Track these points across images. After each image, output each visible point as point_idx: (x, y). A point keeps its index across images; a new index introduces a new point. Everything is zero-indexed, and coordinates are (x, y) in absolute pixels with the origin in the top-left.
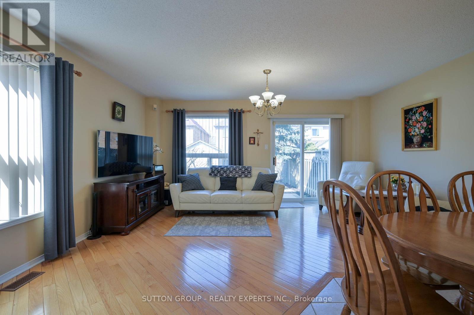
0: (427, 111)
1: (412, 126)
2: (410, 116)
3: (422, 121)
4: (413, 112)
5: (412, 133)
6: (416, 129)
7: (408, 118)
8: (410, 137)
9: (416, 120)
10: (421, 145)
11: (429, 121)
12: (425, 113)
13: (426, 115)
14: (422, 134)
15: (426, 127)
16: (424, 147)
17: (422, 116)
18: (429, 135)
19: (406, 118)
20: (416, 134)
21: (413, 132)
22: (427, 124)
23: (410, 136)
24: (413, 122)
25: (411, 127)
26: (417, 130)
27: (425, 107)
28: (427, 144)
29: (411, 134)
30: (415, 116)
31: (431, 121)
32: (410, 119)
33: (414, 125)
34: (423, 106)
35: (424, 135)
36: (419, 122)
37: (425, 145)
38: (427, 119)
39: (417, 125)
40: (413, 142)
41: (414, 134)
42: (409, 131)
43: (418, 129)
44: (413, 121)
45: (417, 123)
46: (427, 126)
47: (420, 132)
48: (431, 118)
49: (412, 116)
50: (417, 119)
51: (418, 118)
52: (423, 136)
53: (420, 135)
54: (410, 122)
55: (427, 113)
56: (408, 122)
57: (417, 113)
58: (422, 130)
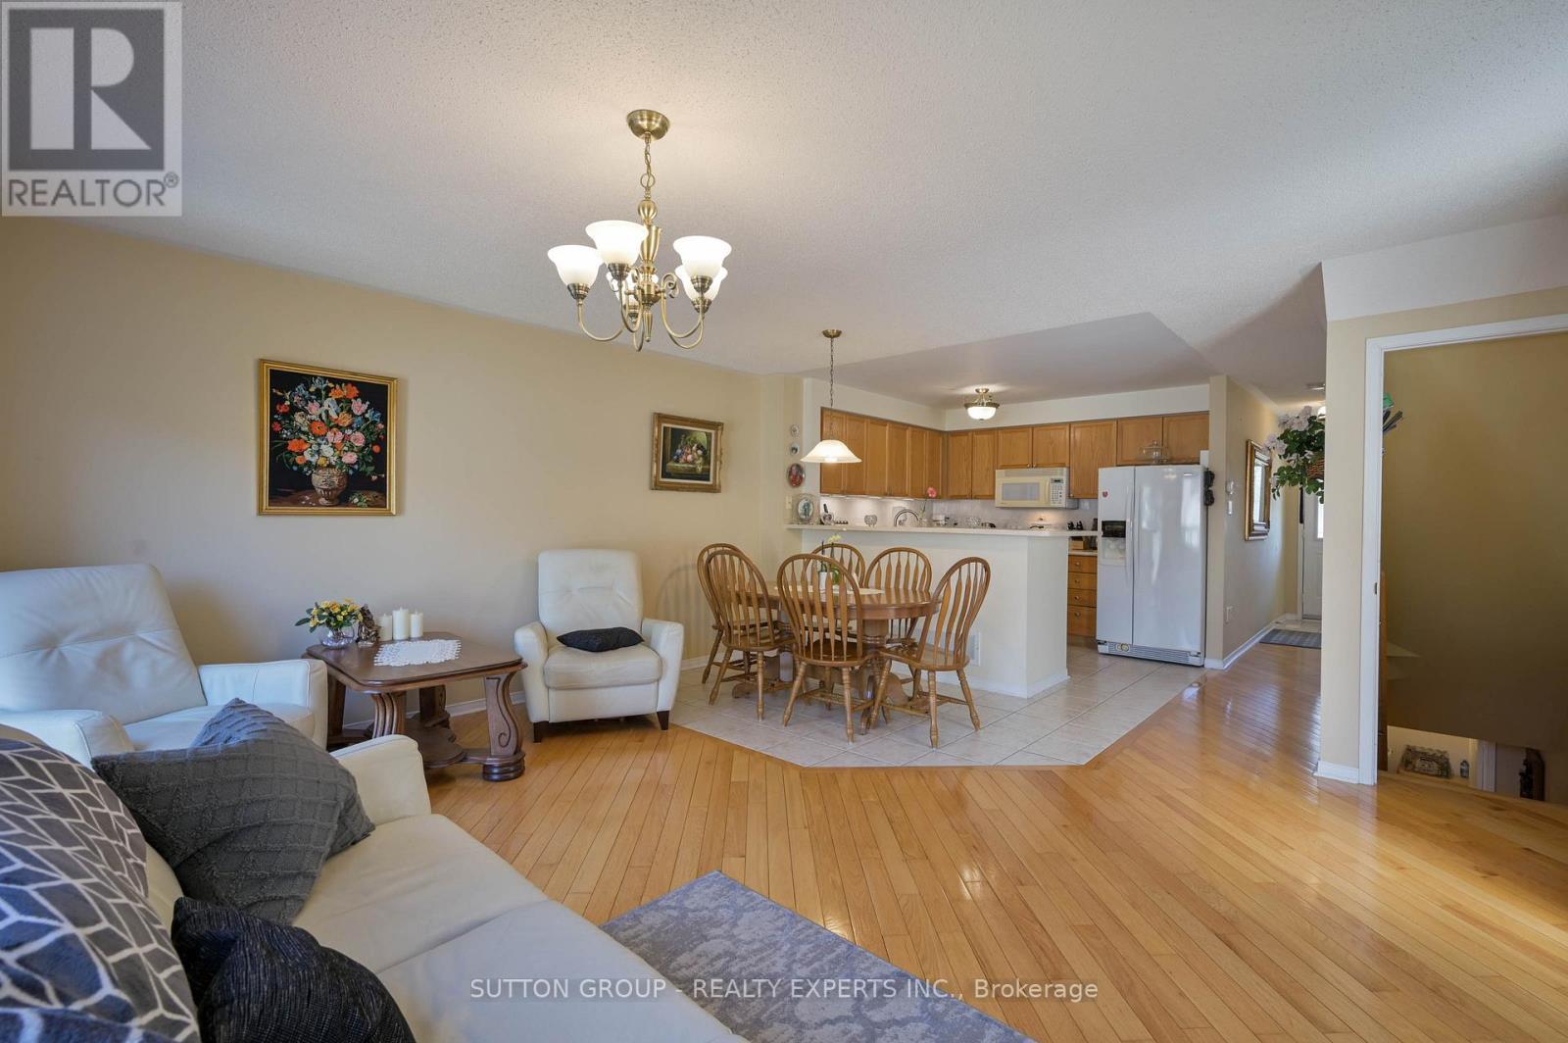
0: (368, 403)
1: (304, 433)
2: (296, 399)
3: (350, 426)
4: (312, 389)
5: (307, 456)
6: (323, 447)
7: (287, 403)
8: (295, 468)
9: (324, 418)
10: (341, 498)
11: (372, 433)
12: (358, 407)
13: (363, 414)
14: (350, 466)
15: (363, 449)
16: (355, 505)
17: (350, 411)
18: (375, 472)
19: (276, 401)
20: (321, 461)
21: (312, 456)
22: (366, 439)
23: (297, 465)
24: (311, 421)
25: (304, 437)
26: (327, 450)
27: (358, 389)
28: (365, 498)
29: (298, 459)
30: (321, 405)
31: (379, 434)
32: (294, 409)
33: (317, 431)
34: (354, 383)
35: (353, 469)
36: (337, 426)
37: (356, 500)
38: (368, 426)
39: (330, 435)
40: (312, 488)
41: (313, 460)
42: (293, 446)
43: (334, 446)
44: (313, 417)
45: (331, 428)
46: (366, 445)
47: (340, 458)
48: (381, 426)
49: (307, 401)
50: (328, 416)
51: (333, 415)
52: (351, 472)
53: (341, 468)
54: (298, 418)
55: (369, 408)
56: (289, 415)
57: (327, 397)
58: (350, 454)
